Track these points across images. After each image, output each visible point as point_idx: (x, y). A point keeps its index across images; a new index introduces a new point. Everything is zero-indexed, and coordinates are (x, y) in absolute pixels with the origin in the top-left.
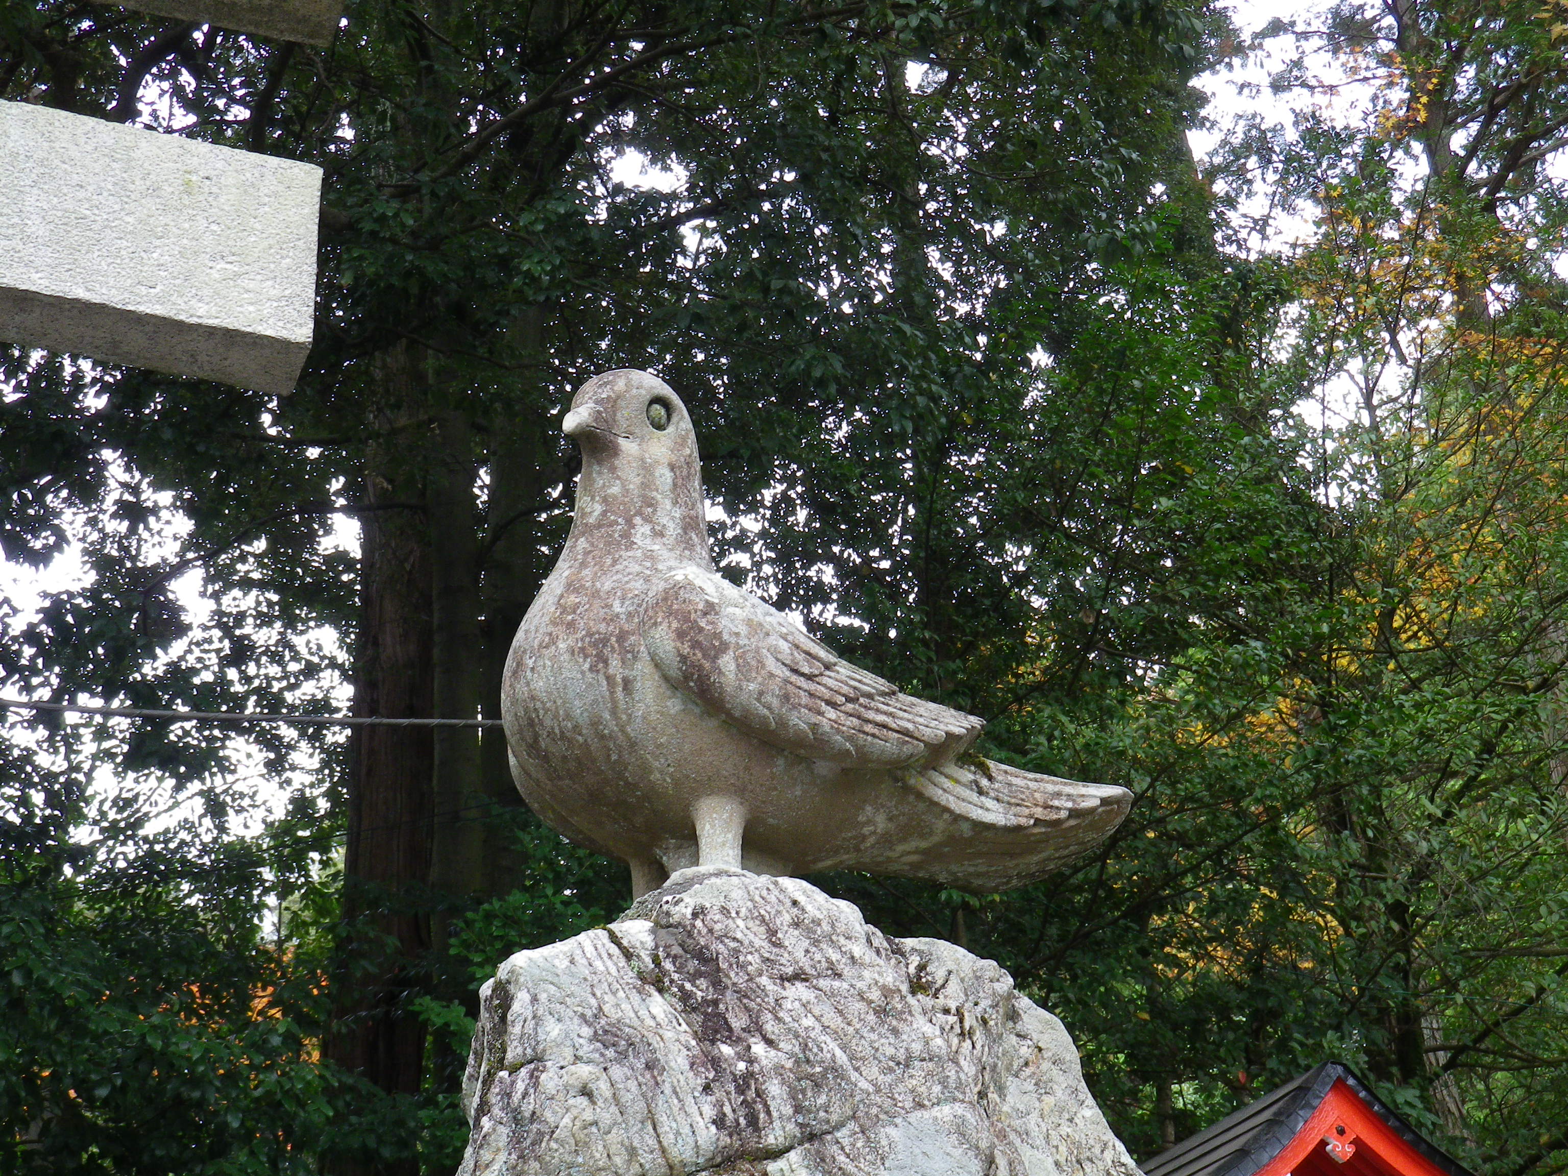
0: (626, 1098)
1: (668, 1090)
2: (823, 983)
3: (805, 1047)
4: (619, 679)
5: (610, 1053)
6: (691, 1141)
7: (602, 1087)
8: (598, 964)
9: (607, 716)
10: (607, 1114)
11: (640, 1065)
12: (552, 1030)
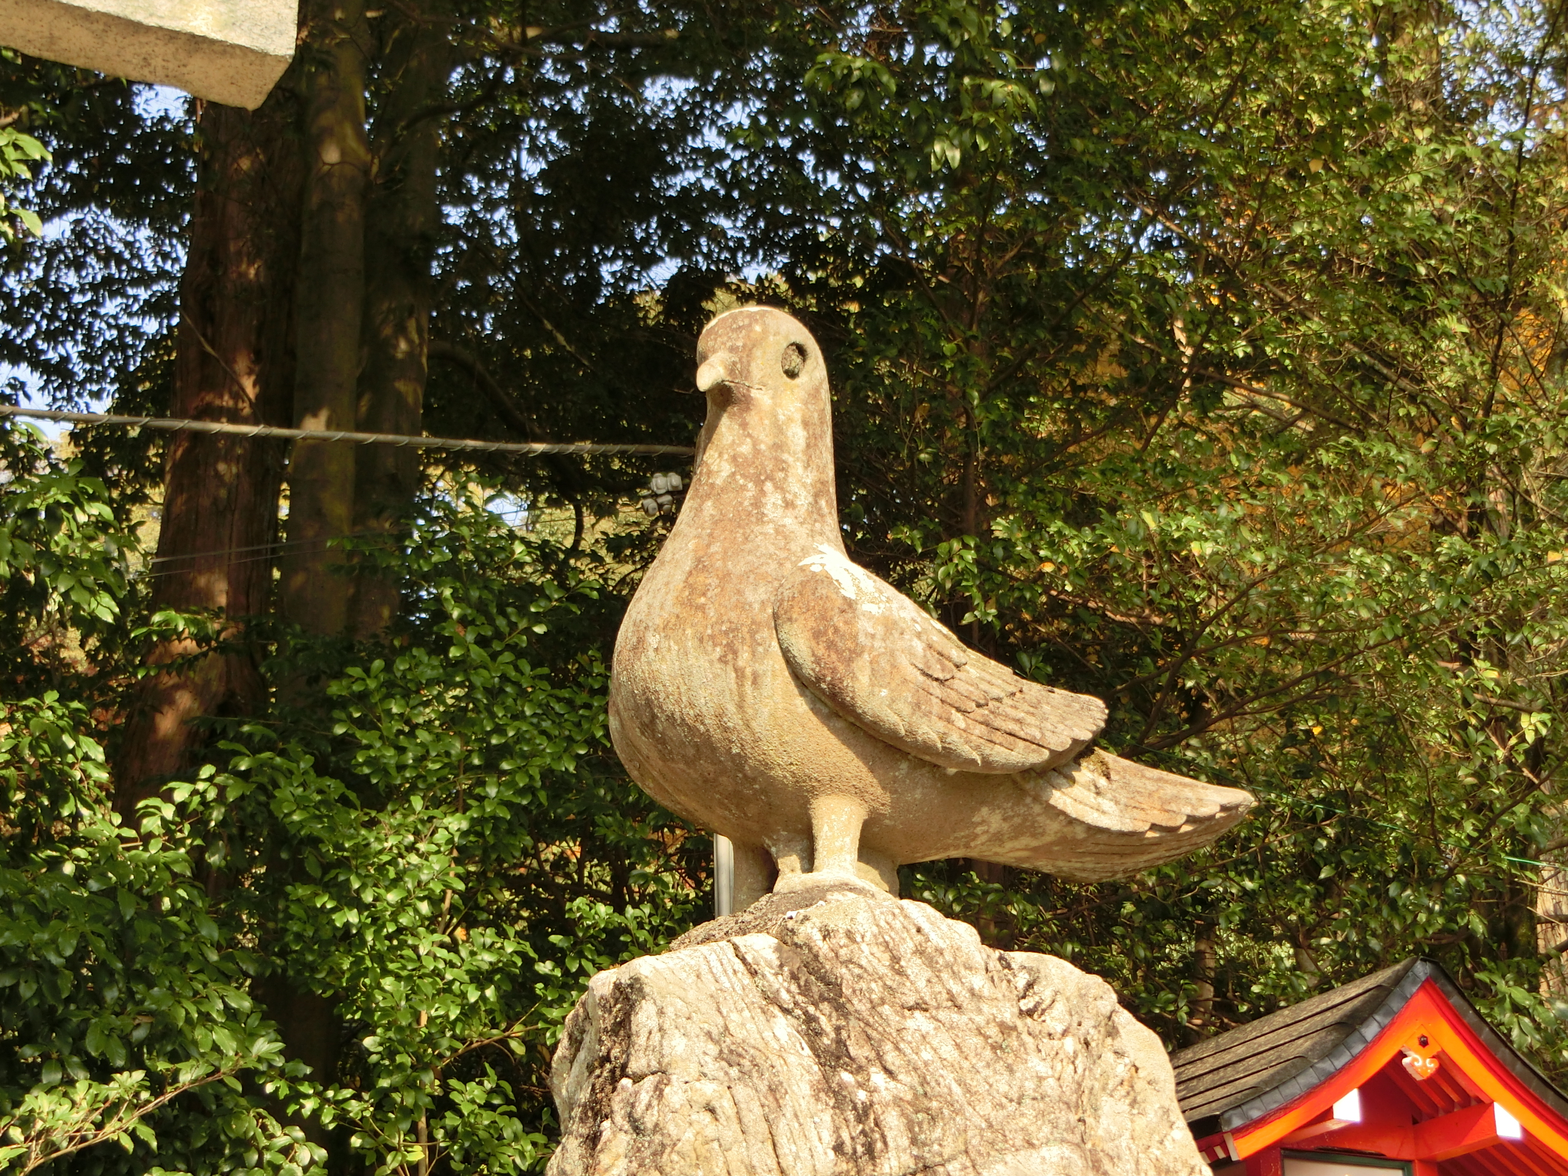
0: (748, 1118)
1: (789, 1114)
2: (942, 1015)
3: (924, 1082)
4: (748, 671)
5: (734, 1072)
6: (809, 1164)
7: (725, 1106)
8: (723, 979)
9: (731, 708)
10: (730, 1132)
11: (763, 1087)
12: (677, 1045)
